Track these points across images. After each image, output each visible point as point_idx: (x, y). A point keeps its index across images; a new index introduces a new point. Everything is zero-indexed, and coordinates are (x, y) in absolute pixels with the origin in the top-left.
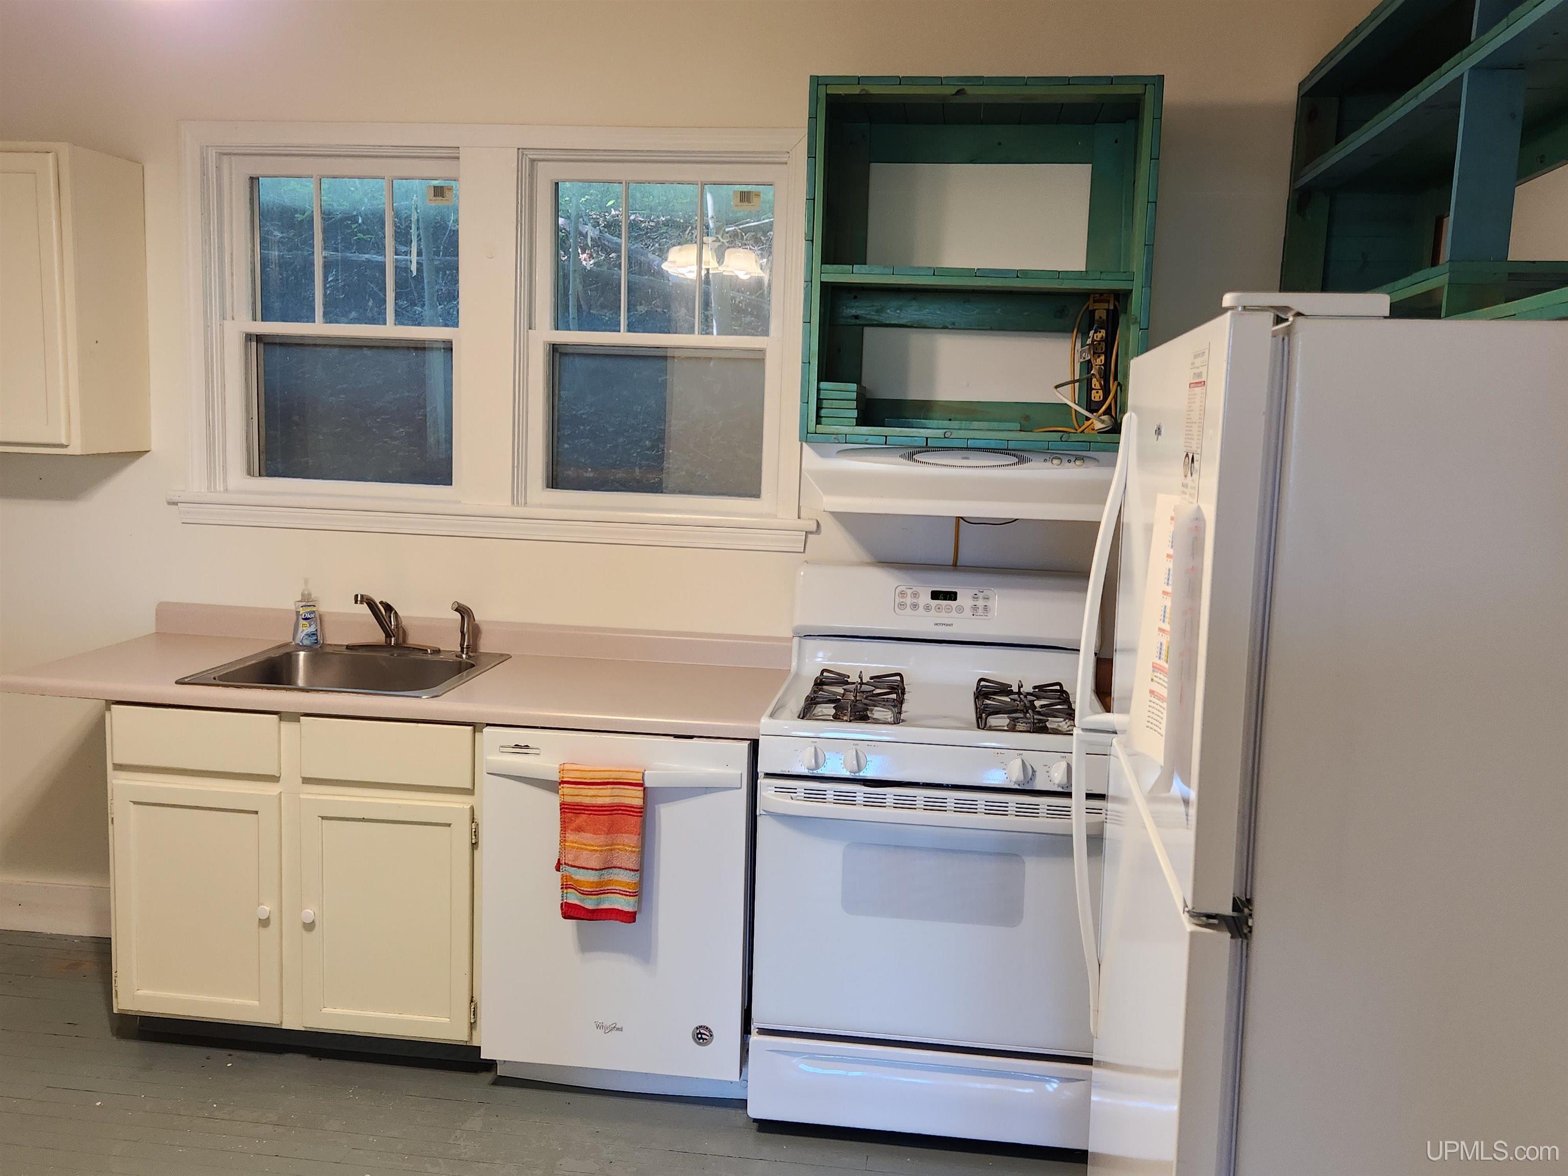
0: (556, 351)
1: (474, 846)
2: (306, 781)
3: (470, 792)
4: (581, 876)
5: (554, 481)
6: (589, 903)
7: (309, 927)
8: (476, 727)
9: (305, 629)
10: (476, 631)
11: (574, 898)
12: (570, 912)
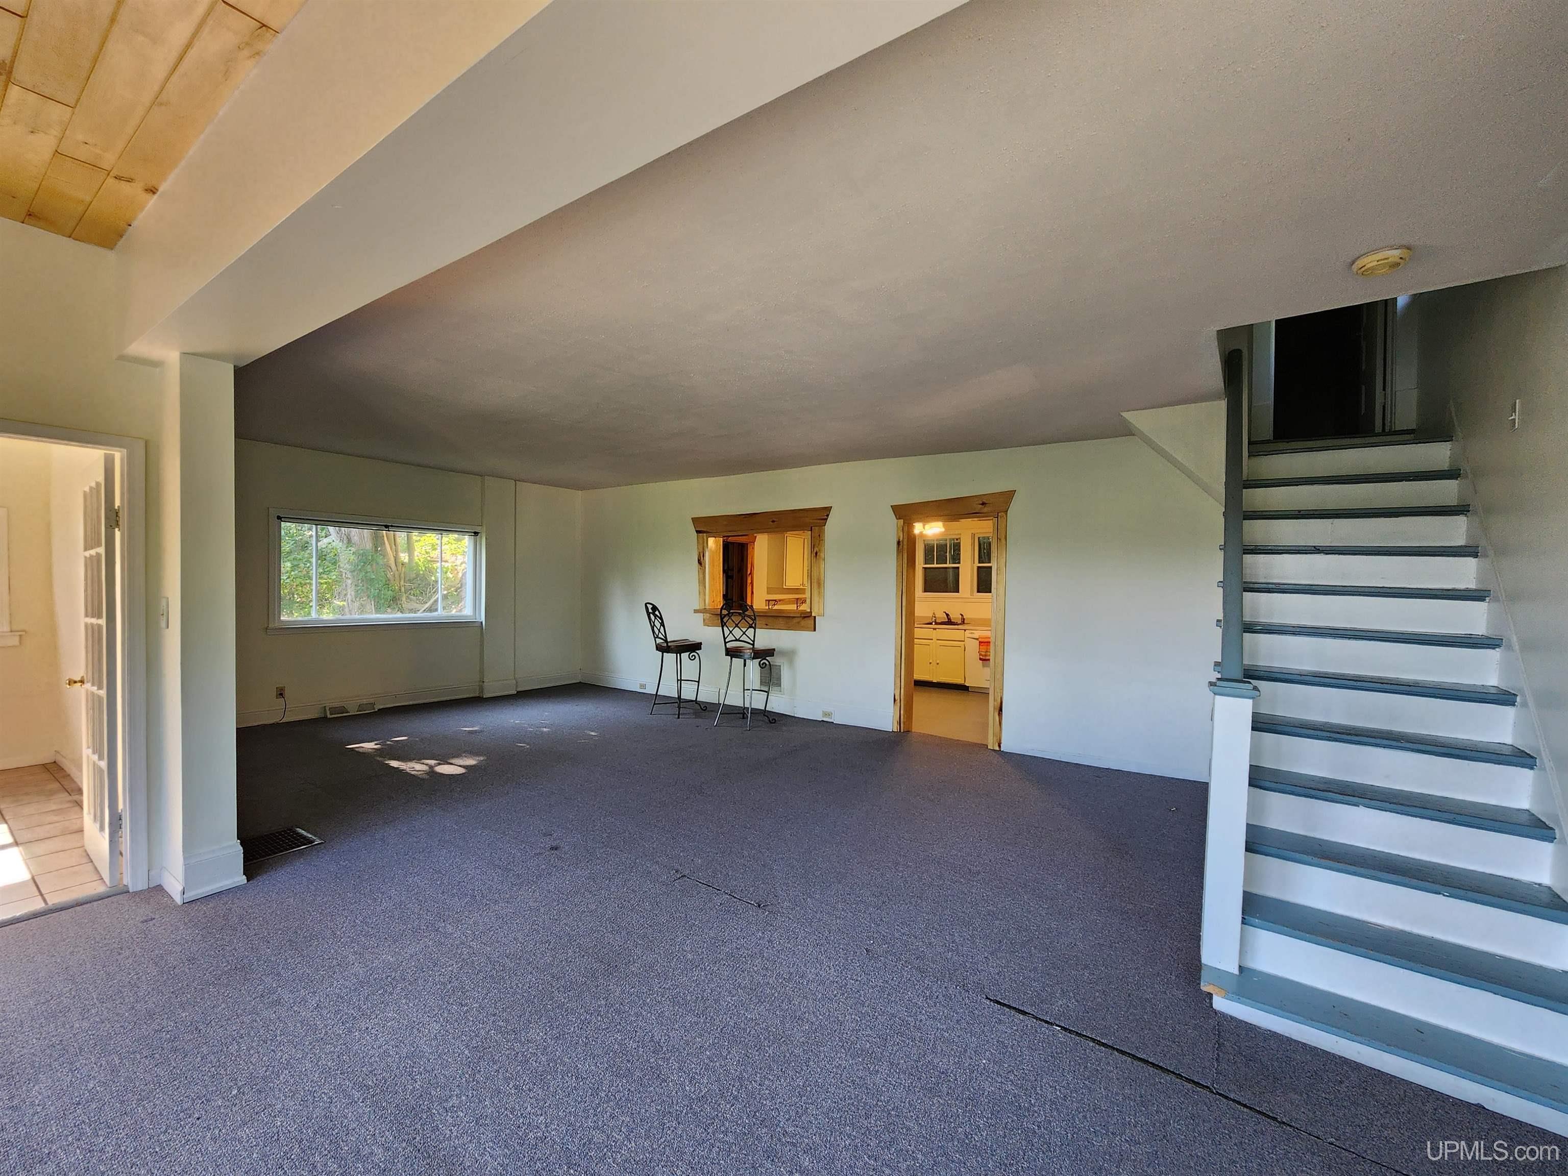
0: (979, 568)
1: (965, 650)
2: (938, 640)
3: (964, 641)
4: (983, 653)
5: (978, 592)
6: (984, 658)
7: (938, 664)
8: (965, 630)
9: (934, 619)
10: (964, 619)
11: (981, 657)
12: (981, 659)
